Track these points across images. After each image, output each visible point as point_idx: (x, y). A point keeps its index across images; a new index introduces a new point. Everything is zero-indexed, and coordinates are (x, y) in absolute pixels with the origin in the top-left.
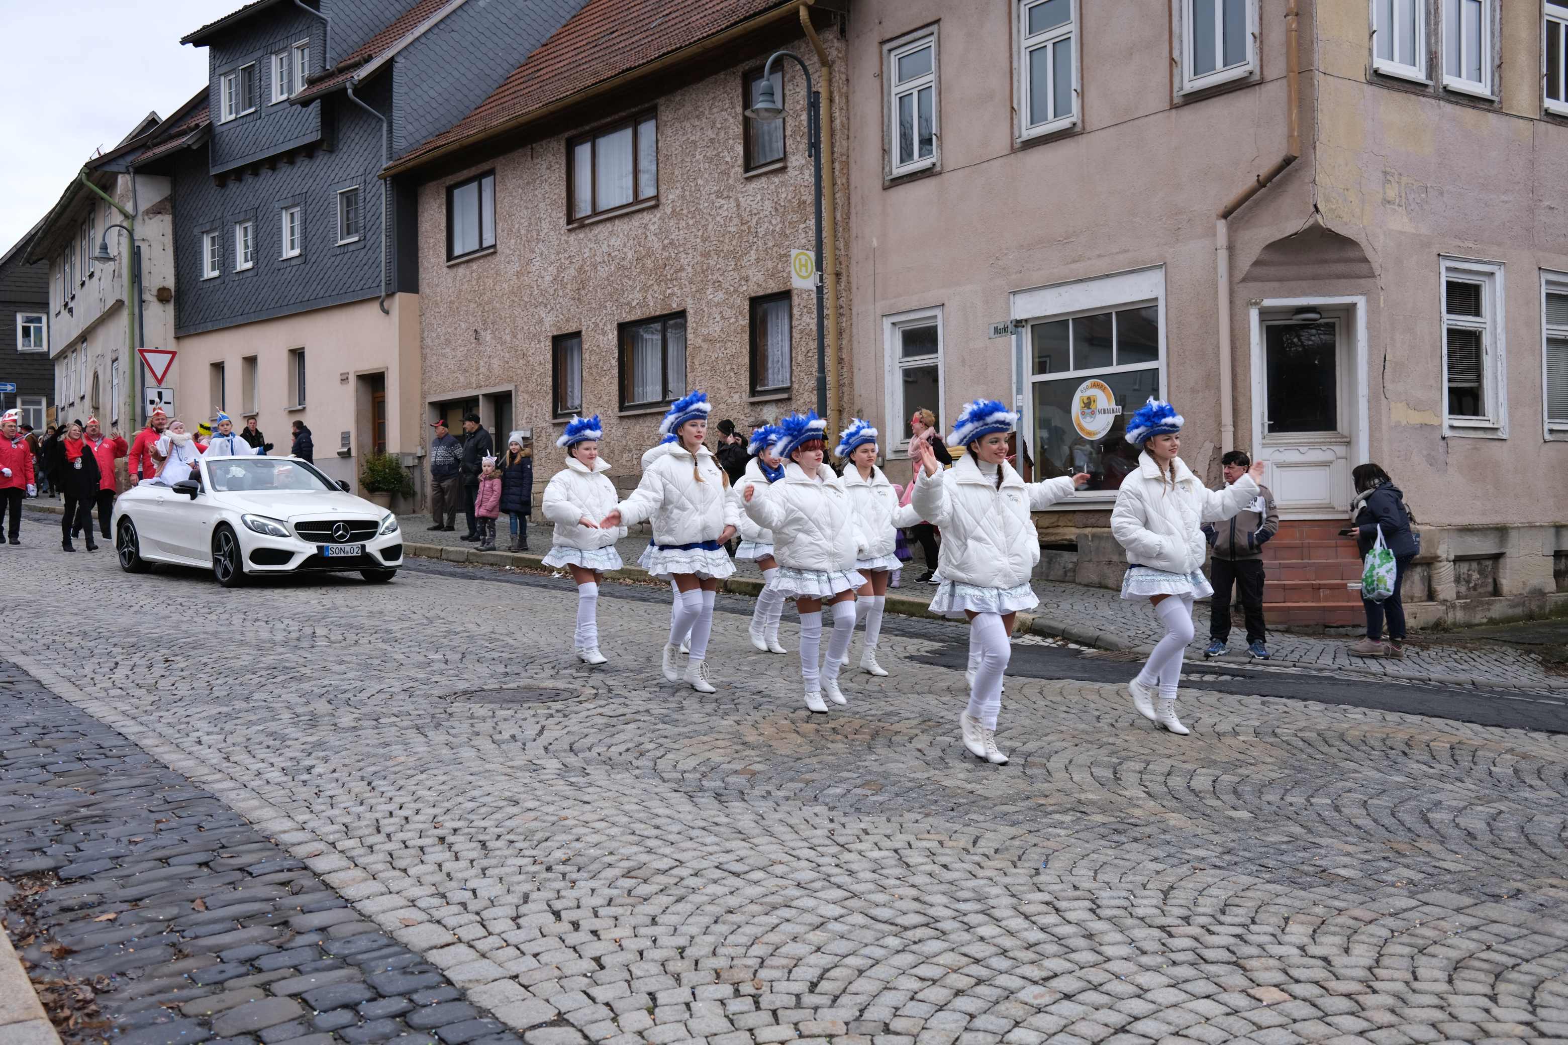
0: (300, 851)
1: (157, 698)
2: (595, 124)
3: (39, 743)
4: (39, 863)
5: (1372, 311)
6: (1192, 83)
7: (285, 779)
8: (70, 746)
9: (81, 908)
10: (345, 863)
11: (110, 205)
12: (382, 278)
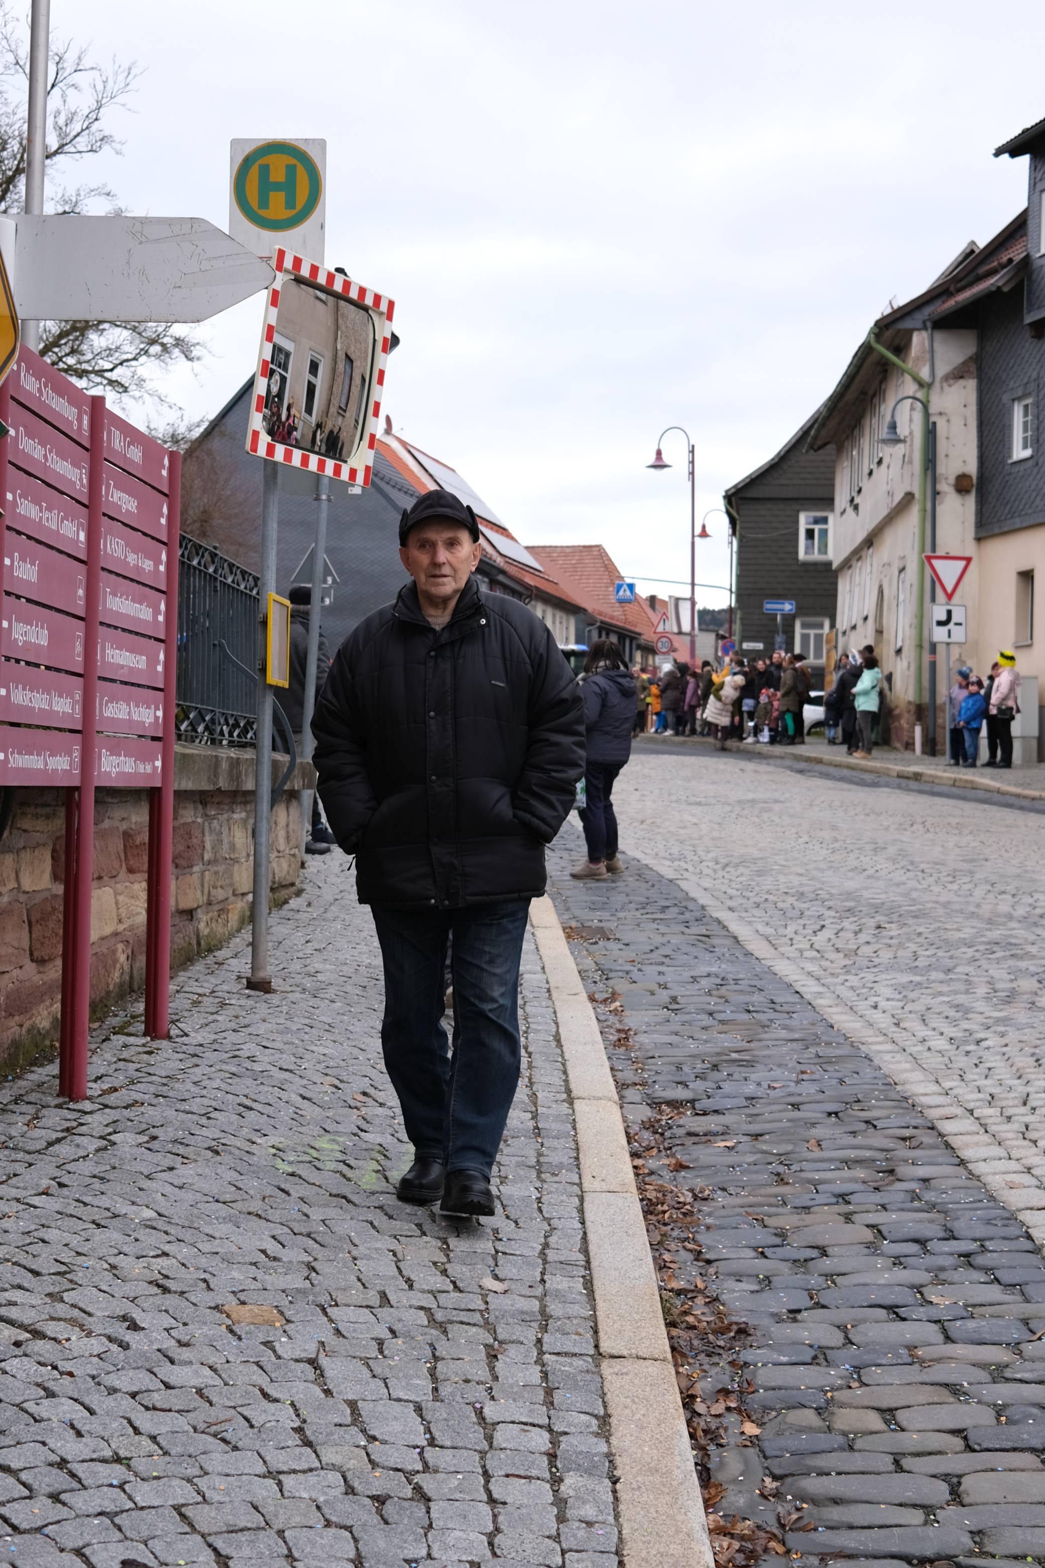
0: (933, 1113)
1: (850, 962)
3: (714, 992)
4: (680, 1094)
7: (948, 1047)
8: (742, 998)
9: (705, 1135)
10: (976, 1127)
11: (903, 371)
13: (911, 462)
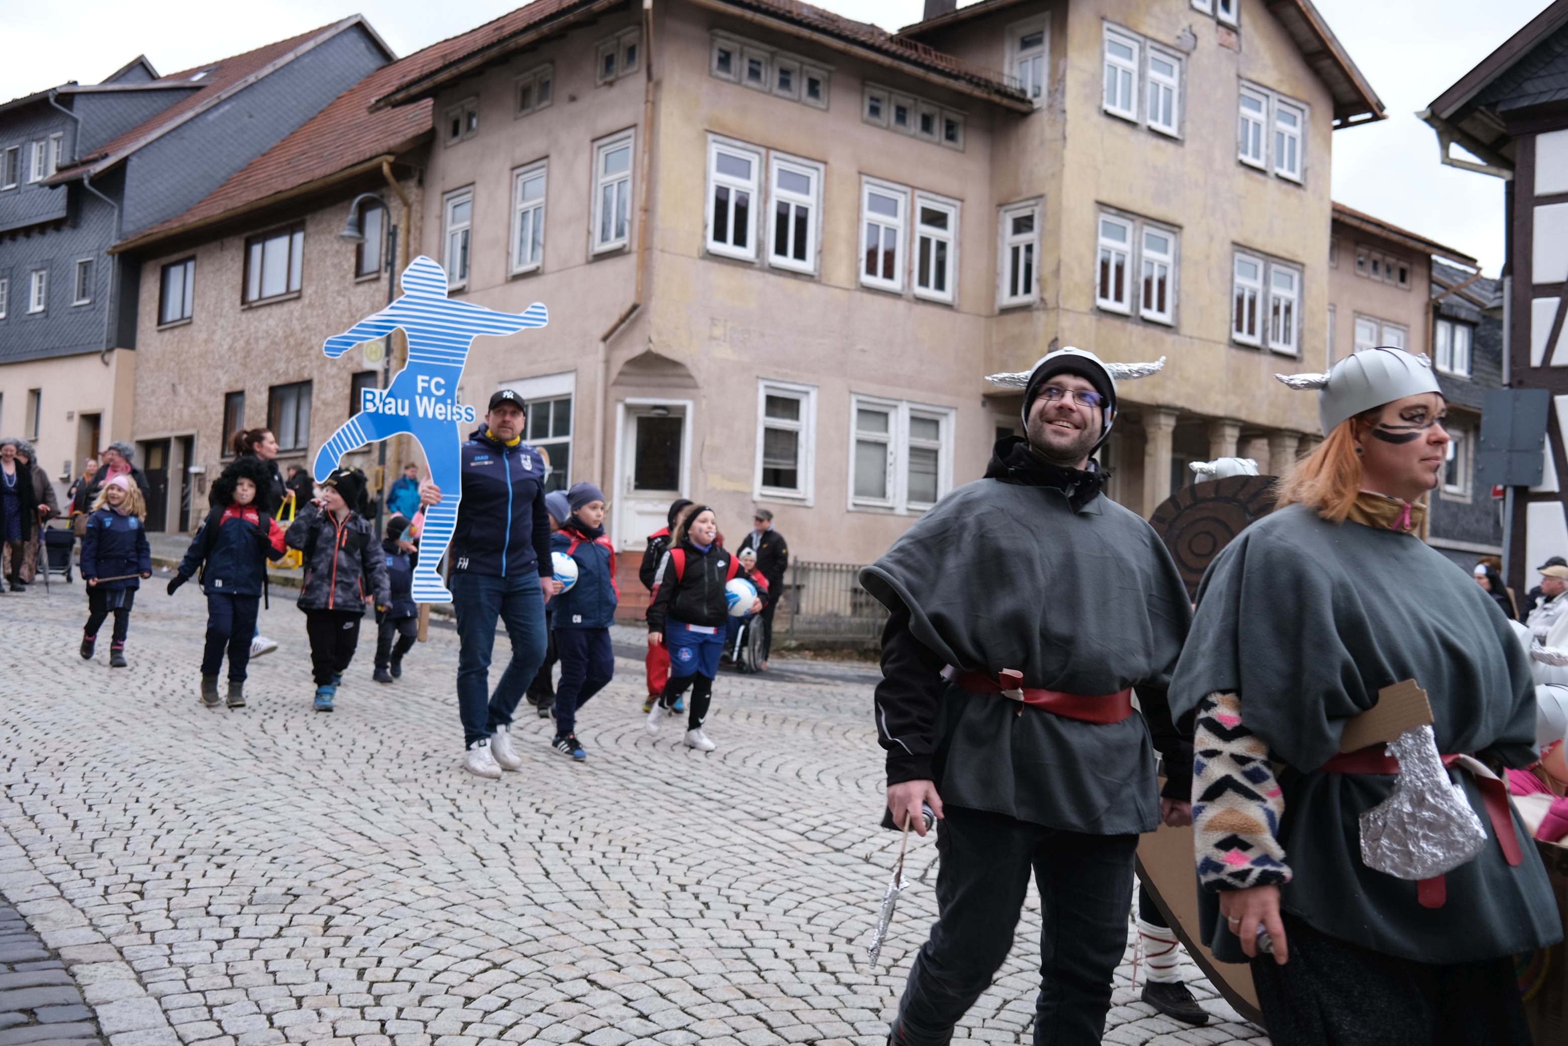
2: (265, 229)
5: (696, 412)
6: (600, 247)
12: (105, 336)
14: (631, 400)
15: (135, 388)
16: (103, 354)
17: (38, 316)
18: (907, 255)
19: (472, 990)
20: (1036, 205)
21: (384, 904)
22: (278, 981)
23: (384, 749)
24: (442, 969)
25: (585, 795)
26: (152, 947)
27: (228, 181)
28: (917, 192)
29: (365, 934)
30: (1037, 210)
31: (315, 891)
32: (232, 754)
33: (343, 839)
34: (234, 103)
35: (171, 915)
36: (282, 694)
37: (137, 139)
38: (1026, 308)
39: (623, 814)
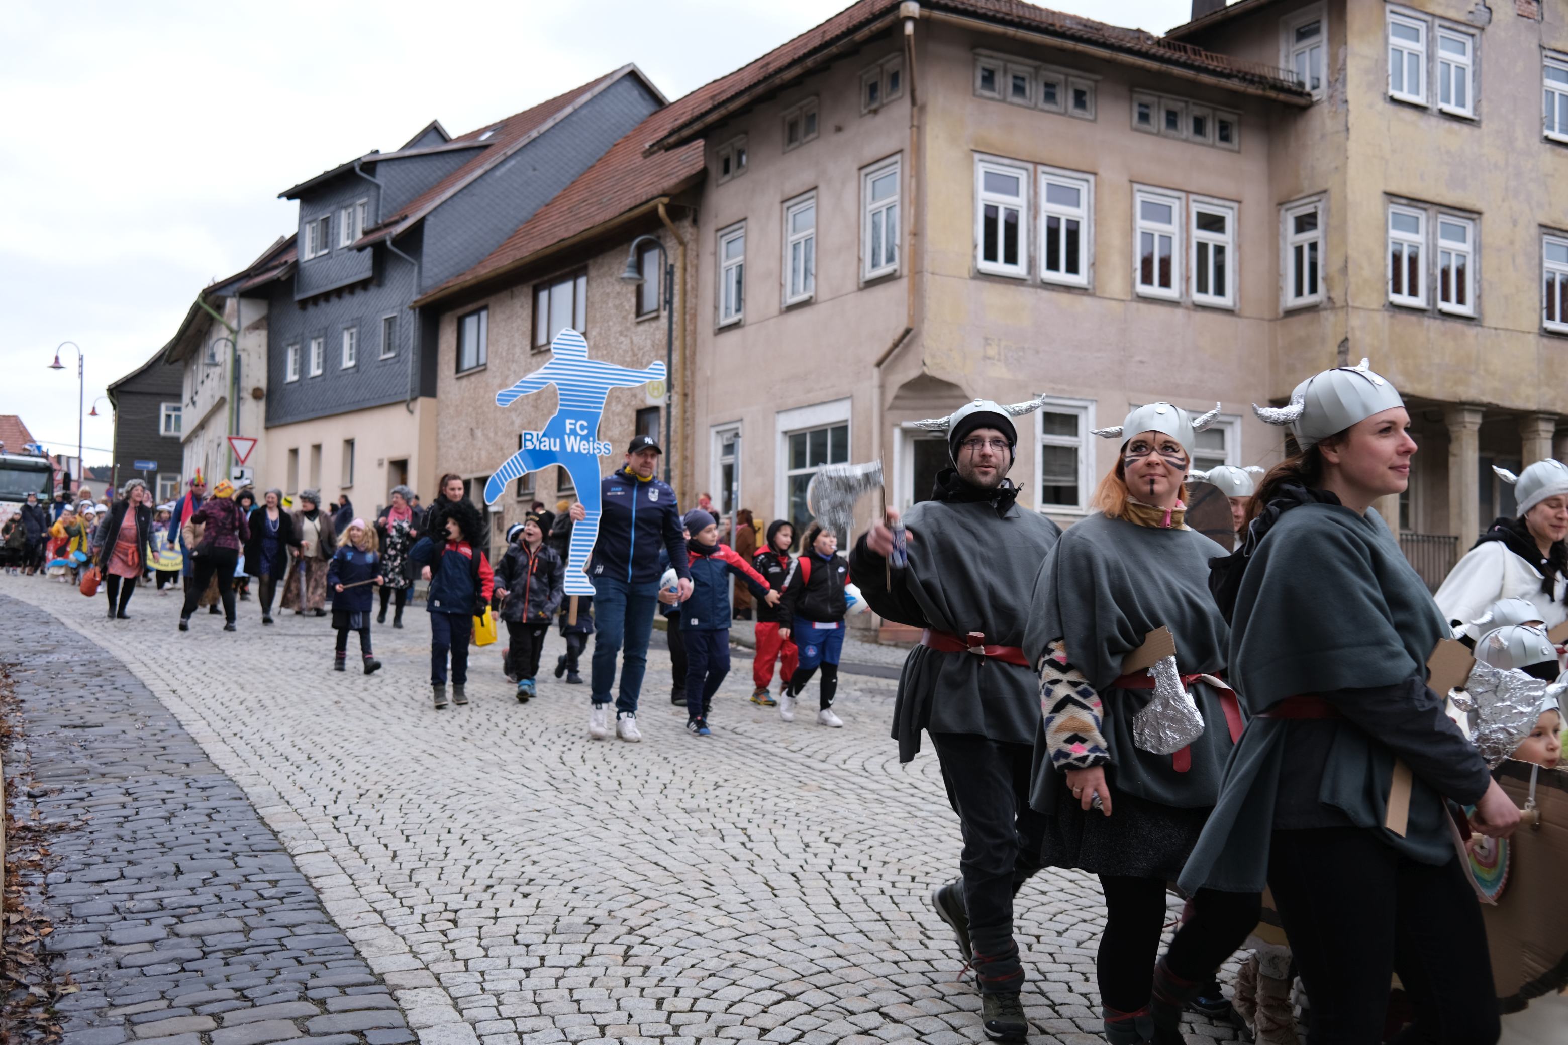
2: (551, 276)
6: (871, 274)
11: (221, 323)
12: (409, 386)
13: (224, 378)
14: (907, 424)
15: (438, 434)
16: (407, 403)
17: (350, 371)
18: (1184, 262)
19: (766, 1021)
20: (1319, 201)
21: (679, 934)
22: (583, 1010)
23: (676, 779)
24: (737, 999)
25: (874, 823)
26: (466, 974)
27: (516, 232)
28: (1192, 197)
29: (663, 964)
30: (1320, 206)
31: (614, 921)
32: (534, 785)
33: (639, 869)
34: (519, 158)
35: (483, 943)
36: (579, 726)
37: (433, 199)
38: (1312, 309)
39: (912, 842)
